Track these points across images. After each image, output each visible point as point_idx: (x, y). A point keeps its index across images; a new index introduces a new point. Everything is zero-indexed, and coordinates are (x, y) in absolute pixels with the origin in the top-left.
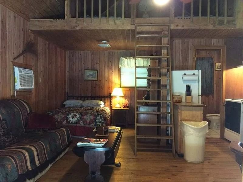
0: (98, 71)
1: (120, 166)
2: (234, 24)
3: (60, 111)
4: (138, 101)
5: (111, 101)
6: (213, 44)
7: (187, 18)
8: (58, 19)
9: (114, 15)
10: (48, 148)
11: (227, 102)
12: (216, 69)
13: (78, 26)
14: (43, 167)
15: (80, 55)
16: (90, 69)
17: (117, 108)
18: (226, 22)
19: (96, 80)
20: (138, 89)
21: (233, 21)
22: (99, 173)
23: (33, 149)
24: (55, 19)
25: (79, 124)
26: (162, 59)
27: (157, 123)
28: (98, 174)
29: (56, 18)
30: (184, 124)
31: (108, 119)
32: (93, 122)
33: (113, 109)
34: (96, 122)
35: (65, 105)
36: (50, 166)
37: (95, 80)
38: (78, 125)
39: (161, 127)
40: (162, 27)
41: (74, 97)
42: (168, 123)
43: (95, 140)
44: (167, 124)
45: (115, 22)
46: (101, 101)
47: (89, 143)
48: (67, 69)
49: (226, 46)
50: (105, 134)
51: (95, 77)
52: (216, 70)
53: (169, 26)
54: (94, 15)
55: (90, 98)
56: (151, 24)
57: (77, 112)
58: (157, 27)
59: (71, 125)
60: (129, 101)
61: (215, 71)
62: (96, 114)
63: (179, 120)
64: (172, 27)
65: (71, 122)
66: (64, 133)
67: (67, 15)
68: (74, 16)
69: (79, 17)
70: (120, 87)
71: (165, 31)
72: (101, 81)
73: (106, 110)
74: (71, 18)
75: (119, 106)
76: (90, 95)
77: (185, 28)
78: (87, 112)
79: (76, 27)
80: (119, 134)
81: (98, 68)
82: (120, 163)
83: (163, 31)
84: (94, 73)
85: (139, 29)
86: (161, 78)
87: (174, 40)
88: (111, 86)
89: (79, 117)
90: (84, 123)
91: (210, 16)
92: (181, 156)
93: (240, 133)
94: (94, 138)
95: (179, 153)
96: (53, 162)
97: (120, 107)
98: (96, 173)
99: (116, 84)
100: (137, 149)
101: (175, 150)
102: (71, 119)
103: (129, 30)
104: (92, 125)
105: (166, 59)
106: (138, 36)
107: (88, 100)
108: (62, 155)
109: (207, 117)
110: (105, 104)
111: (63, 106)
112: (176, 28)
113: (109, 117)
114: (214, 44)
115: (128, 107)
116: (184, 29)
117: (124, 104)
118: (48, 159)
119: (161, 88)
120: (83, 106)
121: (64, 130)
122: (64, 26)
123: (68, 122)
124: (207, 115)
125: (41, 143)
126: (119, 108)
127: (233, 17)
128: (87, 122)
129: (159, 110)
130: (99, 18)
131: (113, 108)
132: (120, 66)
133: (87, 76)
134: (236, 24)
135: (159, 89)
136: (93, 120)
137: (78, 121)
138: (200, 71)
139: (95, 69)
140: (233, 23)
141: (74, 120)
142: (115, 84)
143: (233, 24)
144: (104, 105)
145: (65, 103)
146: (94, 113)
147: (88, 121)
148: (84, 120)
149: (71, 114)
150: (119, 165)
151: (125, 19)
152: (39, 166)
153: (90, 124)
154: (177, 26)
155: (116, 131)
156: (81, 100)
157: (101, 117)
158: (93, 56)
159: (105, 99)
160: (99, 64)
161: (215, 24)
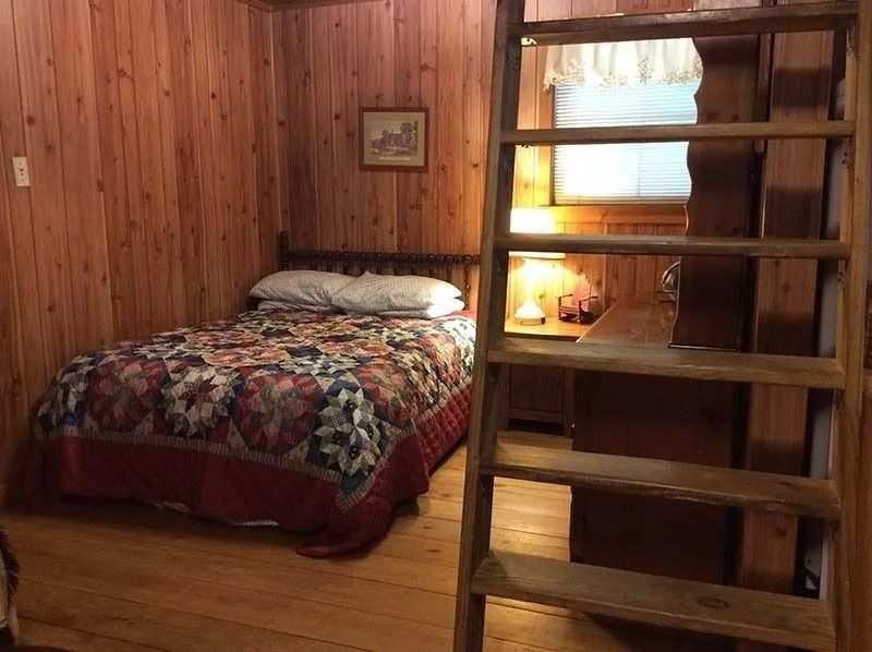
0: (432, 111)
16: (388, 105)
17: (523, 321)
25: (220, 445)
32: (299, 436)
34: (318, 439)
37: (414, 168)
38: (216, 448)
46: (447, 279)
48: (278, 110)
51: (416, 148)
59: (180, 443)
60: (597, 285)
65: (178, 428)
70: (553, 203)
72: (444, 169)
75: (539, 314)
76: (391, 245)
81: (428, 100)
84: (406, 128)
89: (223, 401)
90: (247, 441)
97: (543, 321)
99: (526, 186)
102: (180, 407)
104: (293, 452)
117: (567, 302)
120: (340, 311)
126: (533, 323)
128: (263, 433)
132: (550, 76)
133: (374, 144)
136: (303, 425)
137: (218, 424)
139: (411, 105)
141: (194, 416)
144: (462, 305)
148: (248, 420)
153: (281, 448)
157: (349, 408)
158: (401, 25)
159: (467, 274)
160: (436, 70)
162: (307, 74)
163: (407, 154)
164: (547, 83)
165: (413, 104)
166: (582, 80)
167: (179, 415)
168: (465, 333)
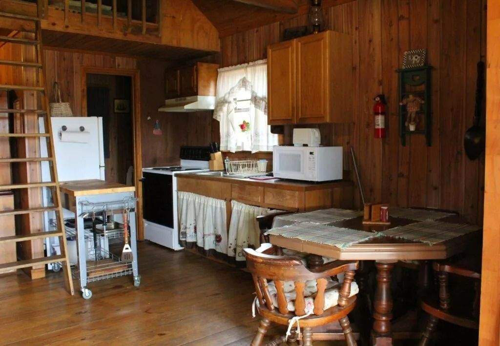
2: (157, 36)
6: (117, 64)
7: (74, 12)
12: (116, 111)
18: (144, 30)
21: (157, 30)
26: (25, 92)
40: (22, 22)
49: (139, 71)
52: (115, 113)
53: (37, 23)
58: (10, 20)
64: (45, 25)
71: (28, 31)
77: (71, 30)
83: (25, 31)
112: (51, 28)
114: (119, 65)
116: (68, 33)
127: (155, 23)
134: (161, 37)
138: (101, 119)
140: (156, 33)
143: (155, 35)
154: (54, 24)
161: (126, 32)
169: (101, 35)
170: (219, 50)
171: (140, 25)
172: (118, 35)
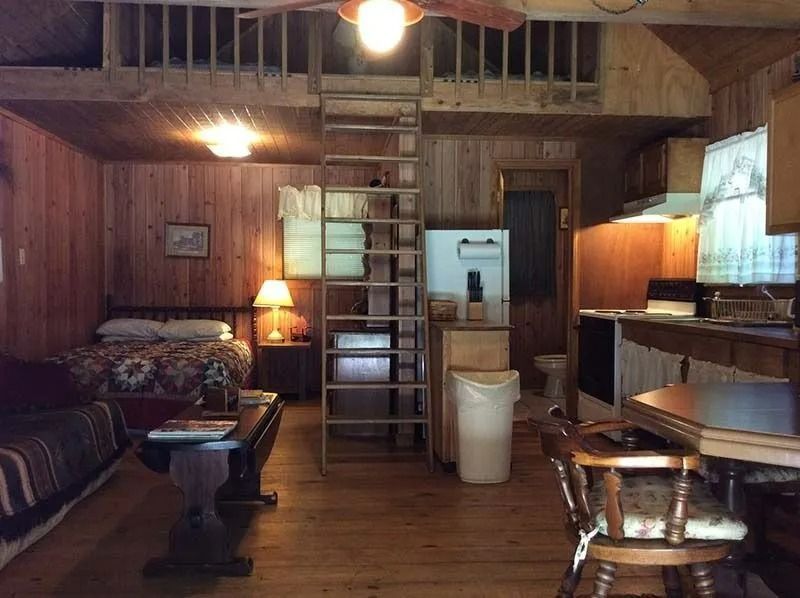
0: (212, 227)
1: (275, 502)
2: (596, 102)
3: (86, 354)
4: (329, 317)
5: (253, 322)
6: (545, 154)
7: (468, 82)
8: (79, 69)
9: (257, 61)
10: (59, 458)
11: (584, 318)
12: (562, 227)
13: (146, 91)
14: (45, 509)
15: (151, 176)
16: (184, 222)
17: (272, 341)
18: (574, 94)
19: (203, 258)
20: (329, 283)
21: (595, 92)
22: (213, 513)
23: (16, 457)
24: (71, 68)
25: (150, 394)
26: (401, 196)
27: (388, 380)
28: (210, 514)
29: (76, 66)
30: (456, 379)
31: (245, 375)
32: (195, 385)
33: (261, 347)
34: (206, 385)
35: (102, 336)
36: (65, 510)
37: (201, 258)
38: (148, 395)
39: (400, 391)
40: (399, 105)
41: (131, 312)
42: (419, 378)
43: (200, 423)
44: (416, 380)
45: (259, 84)
46: (223, 321)
47: (183, 430)
48: (109, 221)
49: (580, 161)
50: (229, 410)
51: (202, 247)
52: (561, 229)
53: (418, 103)
54: (196, 57)
55: (185, 314)
56: (368, 93)
57: (143, 357)
59: (126, 395)
60: (309, 322)
61: (558, 232)
62: (206, 361)
63: (445, 369)
64: (428, 105)
65: (124, 387)
66: (107, 417)
67: (109, 58)
68: (132, 62)
69: (147, 64)
70: (283, 279)
71: (407, 116)
72: (219, 258)
73: (236, 349)
74: (122, 66)
75: (281, 337)
76: (185, 302)
77: (462, 109)
78: (176, 355)
79: (140, 95)
80: (273, 408)
81: (210, 220)
82: (275, 494)
83: (403, 115)
84: (196, 235)
85: (333, 106)
86: (398, 252)
87: (438, 141)
88: (254, 276)
89: (150, 372)
90: (165, 390)
91: (532, 79)
92: (451, 469)
93: (612, 404)
94: (199, 420)
95: (443, 461)
96: (73, 498)
97: (283, 340)
98: (205, 511)
99: (269, 269)
100: (327, 458)
101: (434, 452)
102: (124, 377)
103: (303, 109)
104: (192, 394)
105: (410, 196)
106: (328, 127)
107: (177, 318)
108: (99, 482)
109: (537, 365)
110: (233, 331)
111: (97, 339)
112: (438, 108)
113: (249, 371)
114: (548, 154)
115: (306, 338)
116: (459, 112)
117: (294, 331)
118: (59, 489)
119: (400, 279)
120: (162, 340)
121: (105, 405)
122: (101, 91)
123: (115, 386)
124: (536, 358)
125: (38, 442)
126: (278, 341)
127: (593, 81)
128: (175, 385)
129: (394, 344)
130: (210, 69)
131: (262, 344)
132: (281, 213)
133: (175, 243)
134: (601, 103)
135: (393, 284)
136: (196, 380)
137: (149, 383)
138: (507, 232)
139: (199, 222)
140: (595, 98)
141: (133, 380)
142: (266, 270)
143: (593, 101)
144: (232, 336)
145: (101, 331)
146: (198, 356)
147: (179, 383)
148: (166, 379)
149: (123, 361)
150: (273, 498)
151: (290, 76)
152: (34, 507)
153: (186, 390)
154: (441, 103)
155: (263, 402)
156: (154, 318)
157: (220, 370)
158: (193, 181)
159: (234, 318)
160: (215, 205)
161: (546, 101)
162: (130, 202)
163: (197, 249)
164: (280, 217)
165: (201, 222)
166: (297, 216)
167: (124, 381)
168: (243, 347)
169: (507, 111)
170: (709, 113)
171: (568, 89)
172: (533, 108)
